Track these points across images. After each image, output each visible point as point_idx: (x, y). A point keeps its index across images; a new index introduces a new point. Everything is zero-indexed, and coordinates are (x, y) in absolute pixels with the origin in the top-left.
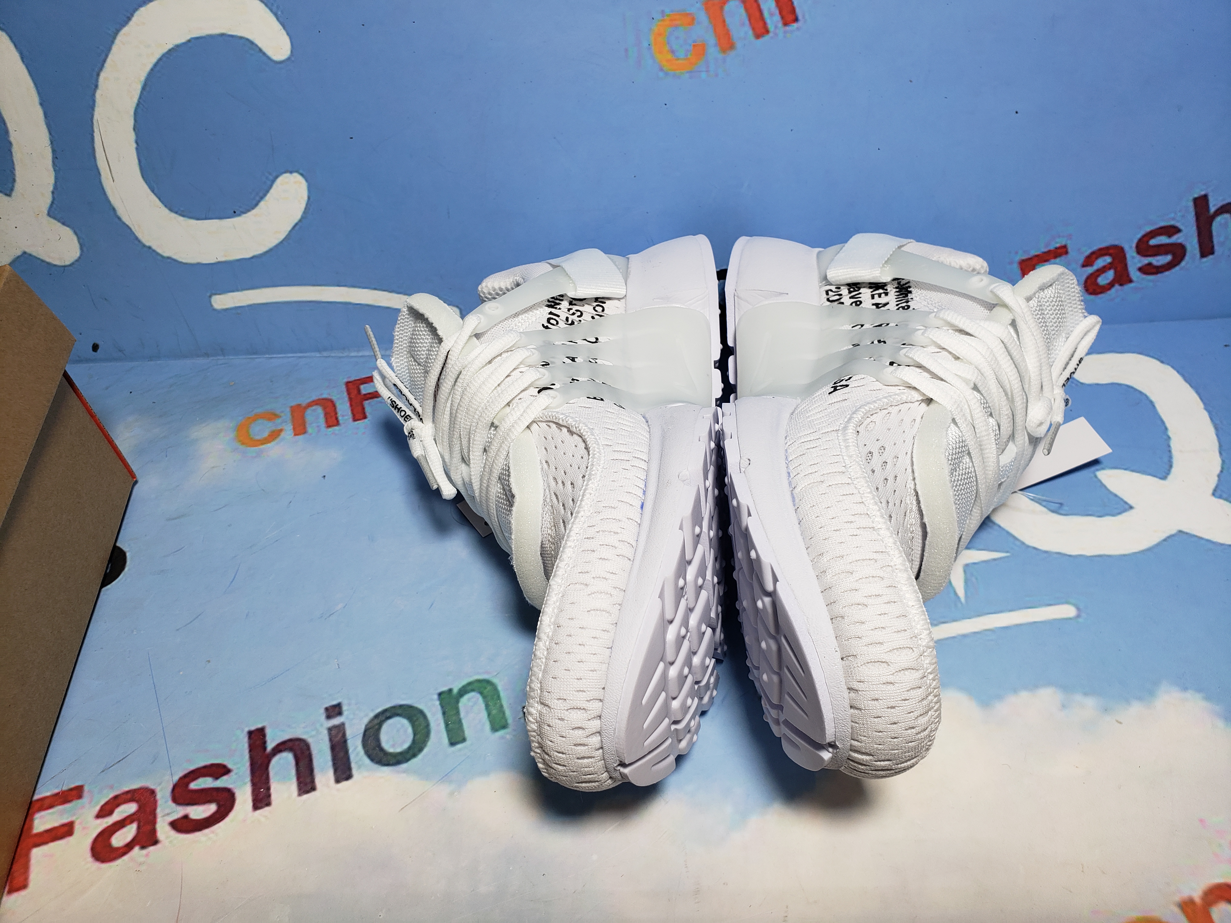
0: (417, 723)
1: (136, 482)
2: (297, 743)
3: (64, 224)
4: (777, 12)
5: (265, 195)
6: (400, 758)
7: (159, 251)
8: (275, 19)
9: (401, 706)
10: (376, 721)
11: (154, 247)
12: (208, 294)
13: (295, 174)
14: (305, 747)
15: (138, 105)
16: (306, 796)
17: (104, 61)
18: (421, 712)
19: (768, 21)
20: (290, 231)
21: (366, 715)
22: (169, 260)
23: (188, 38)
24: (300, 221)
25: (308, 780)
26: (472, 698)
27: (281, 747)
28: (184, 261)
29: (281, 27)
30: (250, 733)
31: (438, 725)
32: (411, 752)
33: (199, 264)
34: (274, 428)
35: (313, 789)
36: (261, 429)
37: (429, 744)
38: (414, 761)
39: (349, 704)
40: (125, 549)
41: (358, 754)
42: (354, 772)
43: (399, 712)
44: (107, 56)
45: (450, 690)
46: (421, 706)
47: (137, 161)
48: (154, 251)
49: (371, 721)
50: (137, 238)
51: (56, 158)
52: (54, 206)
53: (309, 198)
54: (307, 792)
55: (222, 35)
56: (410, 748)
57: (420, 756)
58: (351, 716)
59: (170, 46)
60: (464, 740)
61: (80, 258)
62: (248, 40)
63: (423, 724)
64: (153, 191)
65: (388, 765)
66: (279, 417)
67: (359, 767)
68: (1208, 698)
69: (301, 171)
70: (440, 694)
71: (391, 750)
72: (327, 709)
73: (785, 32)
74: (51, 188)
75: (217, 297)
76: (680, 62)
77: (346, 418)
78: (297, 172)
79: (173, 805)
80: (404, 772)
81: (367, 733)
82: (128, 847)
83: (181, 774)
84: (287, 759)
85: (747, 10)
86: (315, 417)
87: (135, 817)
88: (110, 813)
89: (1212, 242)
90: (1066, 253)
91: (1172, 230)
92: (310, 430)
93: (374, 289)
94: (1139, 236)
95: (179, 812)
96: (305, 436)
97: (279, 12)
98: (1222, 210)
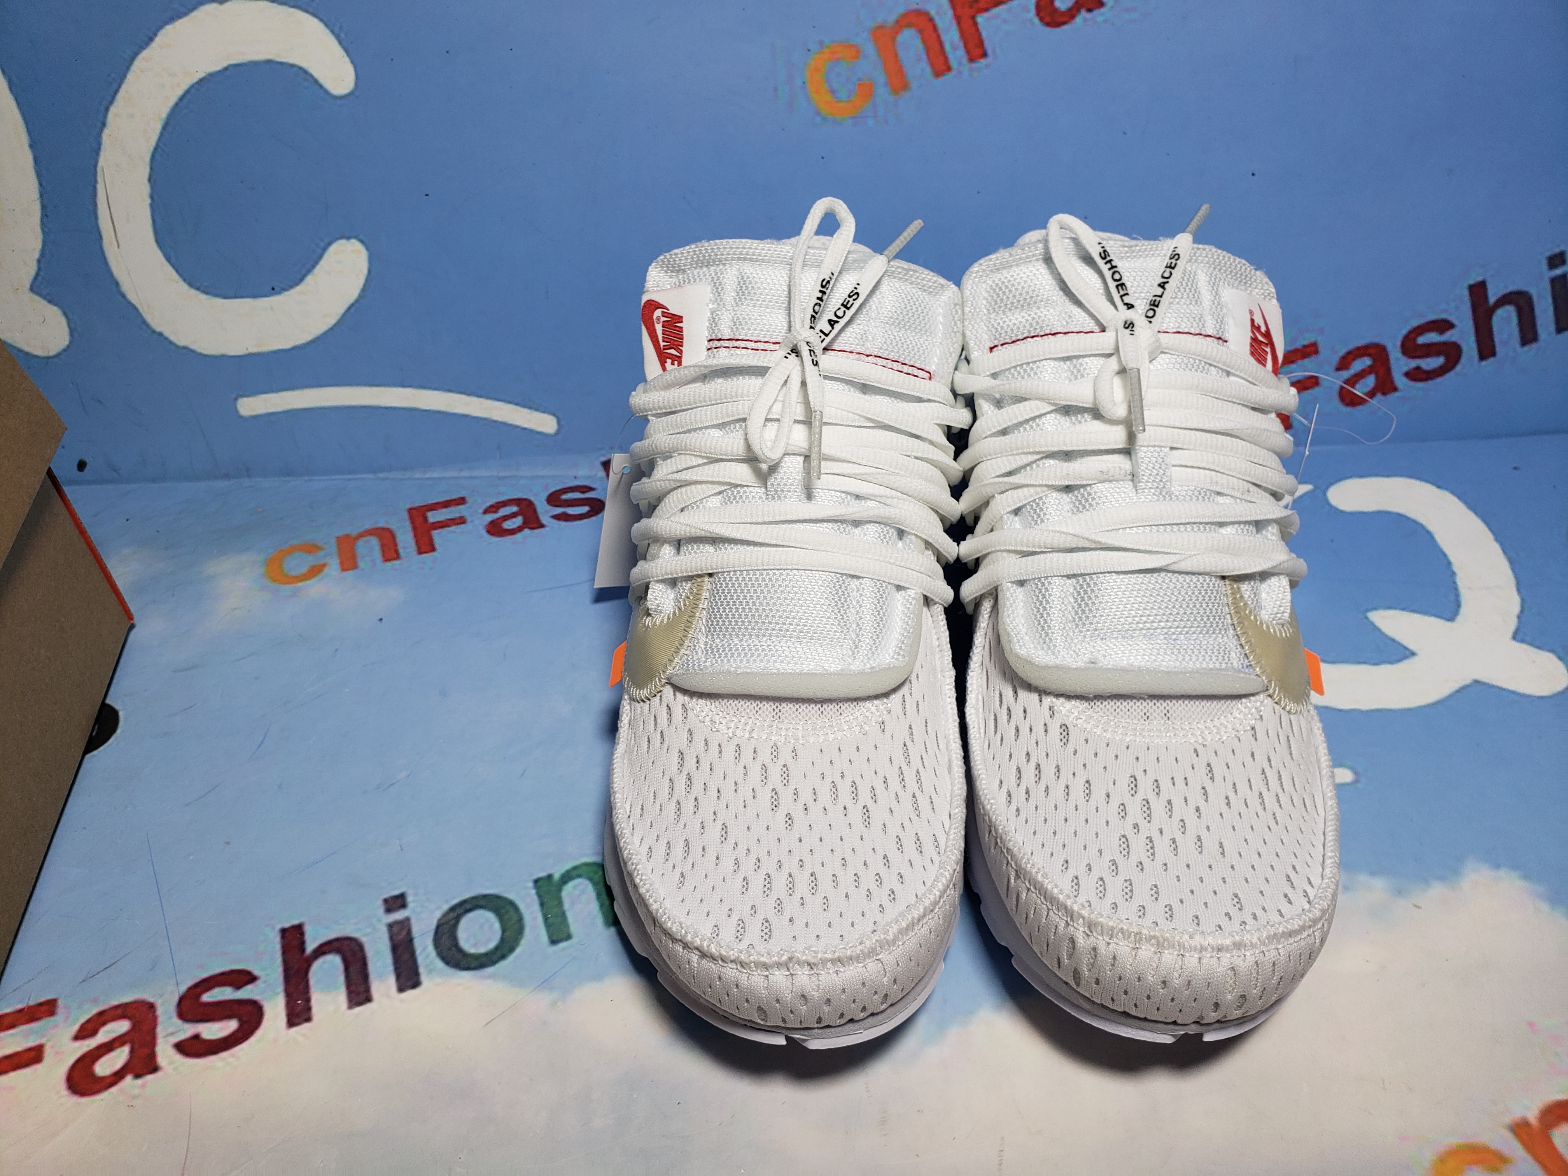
0: (506, 917)
1: (132, 627)
2: (346, 943)
3: (50, 302)
4: (961, 44)
5: (313, 267)
6: (484, 960)
7: (173, 338)
8: (336, 43)
9: (485, 896)
10: (452, 915)
12: (233, 396)
13: (353, 241)
14: (357, 948)
15: (156, 149)
16: (358, 1010)
17: (116, 92)
18: (512, 904)
19: (950, 55)
20: (344, 315)
21: (439, 908)
22: (185, 351)
23: (225, 64)
24: (357, 301)
25: (362, 989)
26: (579, 884)
27: (324, 949)
28: (205, 352)
29: (343, 53)
30: (284, 931)
31: (535, 919)
32: (499, 953)
33: (223, 357)
34: (315, 562)
35: (368, 999)
36: (297, 564)
37: (524, 942)
38: (503, 964)
39: (416, 894)
40: (116, 707)
41: (427, 956)
42: (424, 977)
43: (482, 903)
44: (119, 86)
45: (550, 877)
46: (511, 896)
47: (150, 221)
48: (166, 339)
49: (445, 915)
50: (144, 322)
51: (46, 216)
52: (40, 278)
53: (369, 271)
54: (360, 1004)
55: (269, 62)
56: (497, 948)
57: (511, 958)
58: (419, 910)
59: (201, 75)
60: (569, 937)
61: (68, 347)
62: (301, 68)
63: (515, 917)
64: (169, 260)
65: (468, 968)
66: (321, 549)
67: (430, 972)
68: (1526, 877)
69: (361, 237)
70: (536, 881)
71: (472, 951)
72: (386, 901)
73: (971, 70)
74: (37, 255)
75: (246, 399)
76: (842, 104)
77: (408, 550)
78: (356, 237)
79: (179, 1022)
80: (489, 977)
81: (440, 929)
82: (118, 1076)
83: (190, 983)
84: (333, 962)
85: (924, 41)
86: (368, 550)
87: (126, 1038)
88: (93, 1033)
89: (1492, 340)
90: (1316, 352)
91: (1444, 325)
92: (362, 565)
93: (450, 391)
94: (1404, 332)
95: (187, 1030)
96: (355, 571)
97: (342, 35)
98: (1504, 300)
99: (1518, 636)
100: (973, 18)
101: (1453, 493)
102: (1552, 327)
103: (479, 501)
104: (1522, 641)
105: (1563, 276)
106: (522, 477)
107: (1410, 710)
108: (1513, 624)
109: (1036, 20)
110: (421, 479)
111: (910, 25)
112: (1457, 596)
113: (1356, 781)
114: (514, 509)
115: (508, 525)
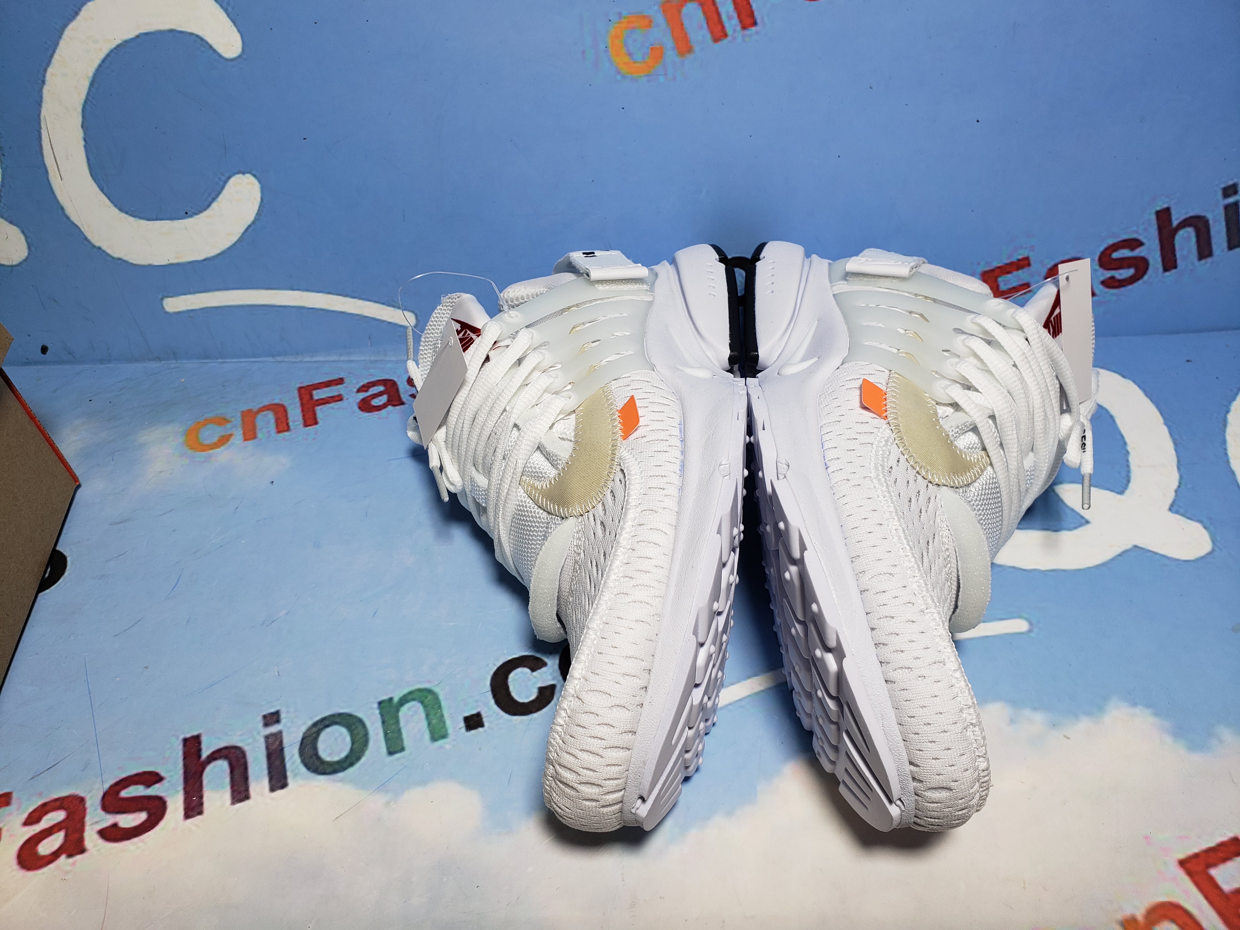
0: (355, 732)
1: (79, 486)
2: (233, 751)
3: (11, 222)
4: (736, 15)
5: (217, 196)
6: (336, 767)
7: (109, 251)
8: (225, 15)
9: (340, 715)
10: (314, 730)
11: (104, 248)
12: (160, 297)
13: (248, 175)
14: (241, 755)
15: (86, 102)
16: (239, 805)
17: (52, 56)
18: (360, 721)
19: (727, 24)
20: (243, 234)
21: (304, 723)
22: (119, 261)
23: (137, 33)
24: (253, 223)
25: (242, 789)
26: (413, 706)
27: (215, 756)
28: (135, 262)
29: (231, 24)
30: (185, 741)
31: (377, 734)
32: (348, 762)
33: (150, 266)
34: (223, 433)
35: (247, 797)
36: (210, 434)
37: (368, 753)
38: (351, 770)
39: (288, 712)
40: (65, 553)
41: (294, 763)
42: (290, 780)
43: (338, 720)
44: (54, 52)
45: (391, 699)
46: (360, 715)
47: (85, 158)
48: (104, 252)
49: (309, 729)
50: (86, 239)
53: (262, 199)
54: (241, 801)
55: (172, 31)
56: (347, 757)
57: (357, 765)
58: (289, 724)
59: (119, 42)
60: (402, 749)
61: (27, 258)
62: (197, 36)
63: (362, 733)
64: (102, 190)
65: (324, 773)
66: (229, 422)
67: (295, 775)
68: (1157, 714)
69: (254, 172)
70: (380, 703)
71: (328, 759)
72: (265, 717)
73: (743, 36)
75: (169, 299)
76: (638, 65)
77: (297, 423)
78: (249, 173)
79: (103, 813)
80: (341, 780)
81: (305, 741)
82: (55, 856)
83: (112, 782)
84: (222, 766)
85: (705, 13)
86: (266, 422)
87: (63, 824)
88: (38, 820)
89: (1175, 255)
90: (1029, 265)
91: (1133, 244)
92: (260, 435)
93: (329, 293)
94: (1102, 249)
95: (109, 820)
96: (255, 441)
97: (230, 9)
98: (1185, 223)
99: (1172, 508)
101: (1134, 382)
102: (1225, 245)
103: (354, 382)
104: (1177, 512)
105: (1236, 204)
106: (389, 361)
107: (1079, 570)
108: (1171, 496)
110: (310, 362)
112: (1129, 472)
113: (1030, 631)
114: (381, 388)
115: (376, 402)
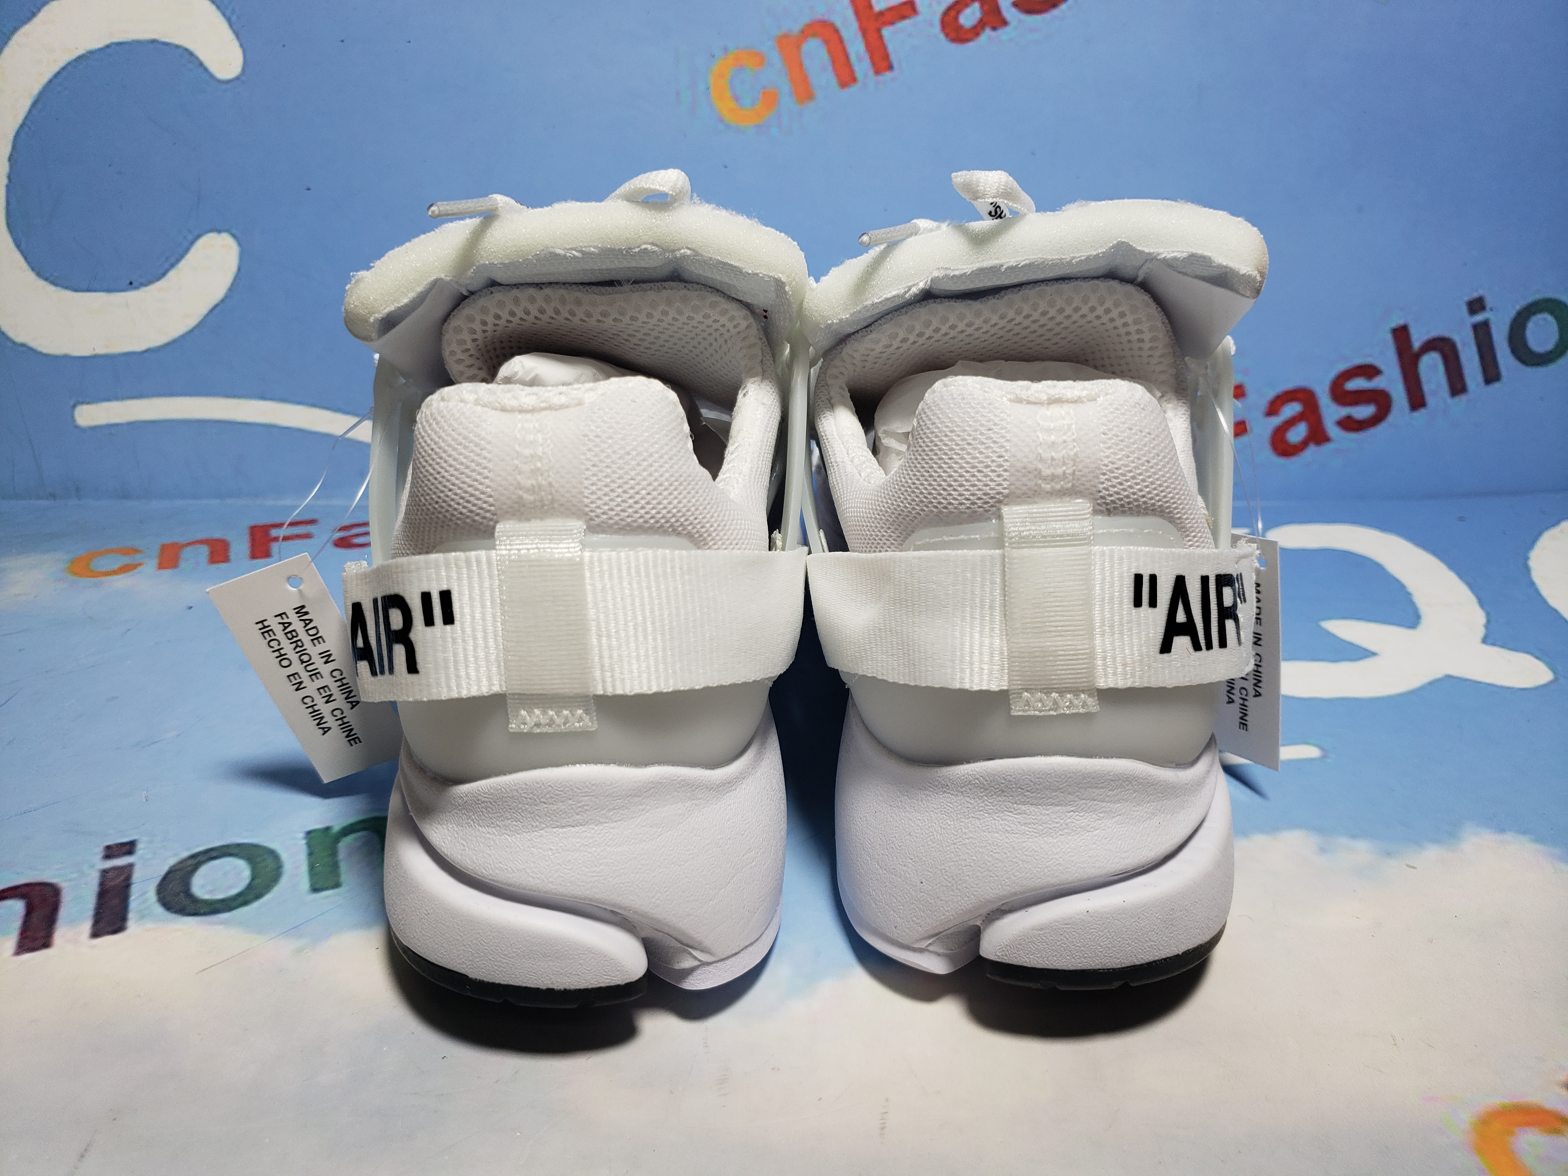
0: (261, 866)
2: (38, 888)
4: (867, 58)
5: (178, 261)
6: (219, 906)
8: (226, 23)
9: (239, 845)
10: (190, 862)
12: (72, 403)
13: (224, 235)
14: (51, 894)
15: (22, 127)
16: (28, 956)
18: (272, 852)
19: (856, 67)
20: (206, 315)
21: (175, 855)
22: (22, 349)
23: (108, 42)
24: (223, 301)
25: (41, 935)
27: (6, 894)
28: (45, 351)
29: (233, 35)
31: (299, 868)
32: (241, 900)
33: (66, 357)
34: (130, 562)
35: (47, 944)
36: (109, 563)
37: (276, 890)
38: (243, 912)
39: (150, 842)
41: (144, 902)
42: (131, 923)
43: (235, 851)
45: (328, 828)
46: (272, 845)
49: (182, 862)
53: (239, 269)
54: (33, 950)
55: (154, 41)
56: (239, 895)
57: (255, 905)
58: (149, 856)
59: (80, 51)
60: (339, 887)
62: (186, 50)
63: (272, 866)
64: (18, 246)
65: (195, 914)
66: (141, 552)
67: (142, 917)
69: (234, 231)
70: (309, 833)
71: (207, 897)
72: (108, 848)
73: (877, 85)
75: (85, 407)
76: (745, 112)
77: (240, 556)
78: (227, 231)
80: (220, 923)
81: (170, 875)
84: (13, 906)
85: (829, 51)
86: (195, 554)
89: (1422, 389)
90: (1243, 395)
91: (1370, 371)
92: (183, 565)
94: (1332, 375)
96: (174, 569)
97: (234, 18)
98: (1428, 347)
99: (1488, 641)
100: (879, 31)
102: (1480, 378)
103: (330, 523)
104: (1494, 644)
105: (1485, 323)
108: (1480, 632)
109: (942, 36)
111: (815, 35)
112: (1416, 610)
113: (1324, 757)
115: (361, 540)
